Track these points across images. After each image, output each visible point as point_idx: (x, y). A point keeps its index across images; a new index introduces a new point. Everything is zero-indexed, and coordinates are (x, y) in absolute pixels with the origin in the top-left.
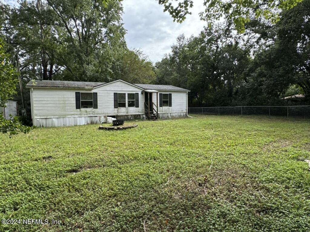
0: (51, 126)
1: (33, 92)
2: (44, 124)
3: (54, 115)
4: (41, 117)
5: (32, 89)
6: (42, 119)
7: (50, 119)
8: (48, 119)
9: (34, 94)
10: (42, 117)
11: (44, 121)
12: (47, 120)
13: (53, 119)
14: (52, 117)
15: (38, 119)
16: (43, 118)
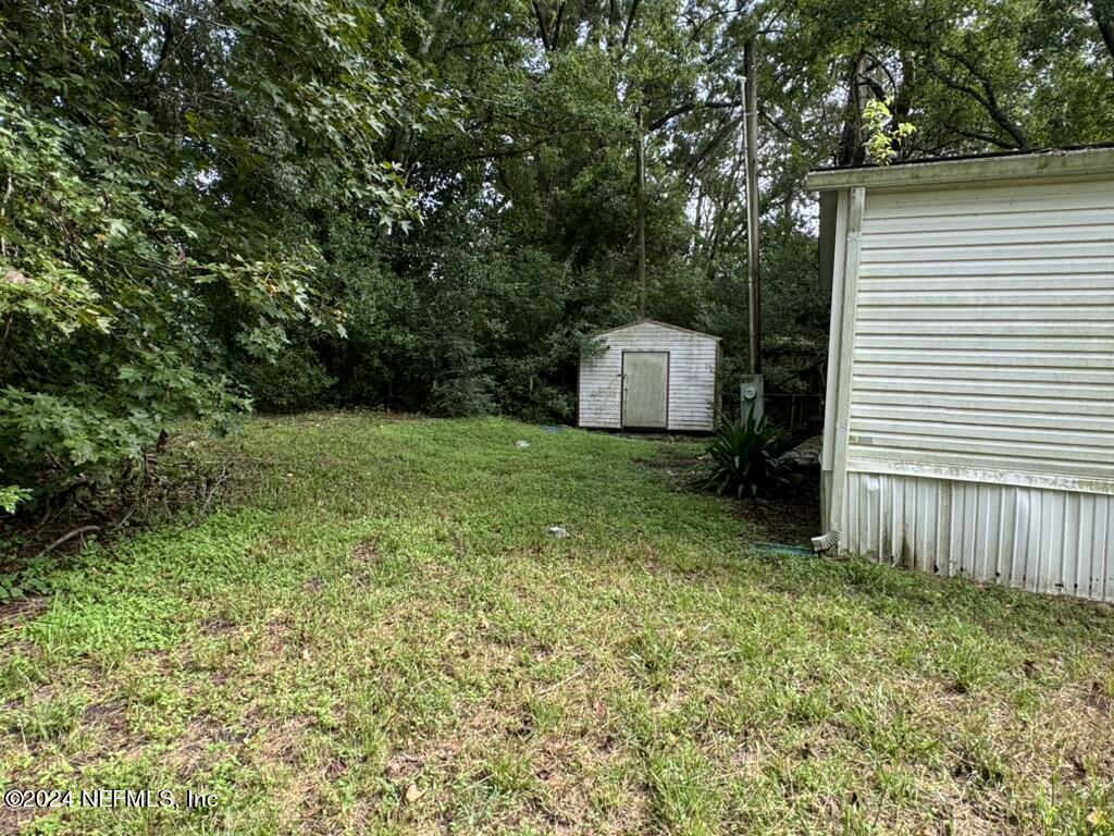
0: (984, 576)
1: (867, 226)
2: (926, 536)
3: (1042, 463)
4: (903, 461)
5: (860, 196)
6: (910, 487)
7: (988, 497)
8: (971, 493)
9: (867, 241)
10: (910, 471)
11: (926, 504)
12: (957, 494)
13: (1022, 497)
14: (1011, 480)
15: (872, 484)
16: (916, 479)
